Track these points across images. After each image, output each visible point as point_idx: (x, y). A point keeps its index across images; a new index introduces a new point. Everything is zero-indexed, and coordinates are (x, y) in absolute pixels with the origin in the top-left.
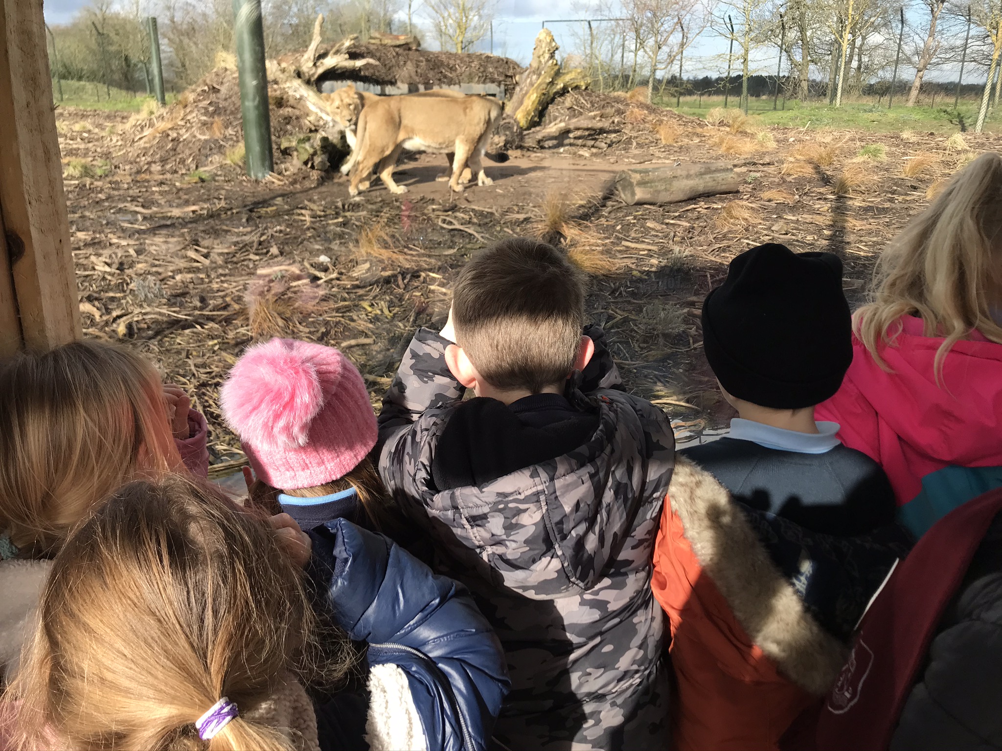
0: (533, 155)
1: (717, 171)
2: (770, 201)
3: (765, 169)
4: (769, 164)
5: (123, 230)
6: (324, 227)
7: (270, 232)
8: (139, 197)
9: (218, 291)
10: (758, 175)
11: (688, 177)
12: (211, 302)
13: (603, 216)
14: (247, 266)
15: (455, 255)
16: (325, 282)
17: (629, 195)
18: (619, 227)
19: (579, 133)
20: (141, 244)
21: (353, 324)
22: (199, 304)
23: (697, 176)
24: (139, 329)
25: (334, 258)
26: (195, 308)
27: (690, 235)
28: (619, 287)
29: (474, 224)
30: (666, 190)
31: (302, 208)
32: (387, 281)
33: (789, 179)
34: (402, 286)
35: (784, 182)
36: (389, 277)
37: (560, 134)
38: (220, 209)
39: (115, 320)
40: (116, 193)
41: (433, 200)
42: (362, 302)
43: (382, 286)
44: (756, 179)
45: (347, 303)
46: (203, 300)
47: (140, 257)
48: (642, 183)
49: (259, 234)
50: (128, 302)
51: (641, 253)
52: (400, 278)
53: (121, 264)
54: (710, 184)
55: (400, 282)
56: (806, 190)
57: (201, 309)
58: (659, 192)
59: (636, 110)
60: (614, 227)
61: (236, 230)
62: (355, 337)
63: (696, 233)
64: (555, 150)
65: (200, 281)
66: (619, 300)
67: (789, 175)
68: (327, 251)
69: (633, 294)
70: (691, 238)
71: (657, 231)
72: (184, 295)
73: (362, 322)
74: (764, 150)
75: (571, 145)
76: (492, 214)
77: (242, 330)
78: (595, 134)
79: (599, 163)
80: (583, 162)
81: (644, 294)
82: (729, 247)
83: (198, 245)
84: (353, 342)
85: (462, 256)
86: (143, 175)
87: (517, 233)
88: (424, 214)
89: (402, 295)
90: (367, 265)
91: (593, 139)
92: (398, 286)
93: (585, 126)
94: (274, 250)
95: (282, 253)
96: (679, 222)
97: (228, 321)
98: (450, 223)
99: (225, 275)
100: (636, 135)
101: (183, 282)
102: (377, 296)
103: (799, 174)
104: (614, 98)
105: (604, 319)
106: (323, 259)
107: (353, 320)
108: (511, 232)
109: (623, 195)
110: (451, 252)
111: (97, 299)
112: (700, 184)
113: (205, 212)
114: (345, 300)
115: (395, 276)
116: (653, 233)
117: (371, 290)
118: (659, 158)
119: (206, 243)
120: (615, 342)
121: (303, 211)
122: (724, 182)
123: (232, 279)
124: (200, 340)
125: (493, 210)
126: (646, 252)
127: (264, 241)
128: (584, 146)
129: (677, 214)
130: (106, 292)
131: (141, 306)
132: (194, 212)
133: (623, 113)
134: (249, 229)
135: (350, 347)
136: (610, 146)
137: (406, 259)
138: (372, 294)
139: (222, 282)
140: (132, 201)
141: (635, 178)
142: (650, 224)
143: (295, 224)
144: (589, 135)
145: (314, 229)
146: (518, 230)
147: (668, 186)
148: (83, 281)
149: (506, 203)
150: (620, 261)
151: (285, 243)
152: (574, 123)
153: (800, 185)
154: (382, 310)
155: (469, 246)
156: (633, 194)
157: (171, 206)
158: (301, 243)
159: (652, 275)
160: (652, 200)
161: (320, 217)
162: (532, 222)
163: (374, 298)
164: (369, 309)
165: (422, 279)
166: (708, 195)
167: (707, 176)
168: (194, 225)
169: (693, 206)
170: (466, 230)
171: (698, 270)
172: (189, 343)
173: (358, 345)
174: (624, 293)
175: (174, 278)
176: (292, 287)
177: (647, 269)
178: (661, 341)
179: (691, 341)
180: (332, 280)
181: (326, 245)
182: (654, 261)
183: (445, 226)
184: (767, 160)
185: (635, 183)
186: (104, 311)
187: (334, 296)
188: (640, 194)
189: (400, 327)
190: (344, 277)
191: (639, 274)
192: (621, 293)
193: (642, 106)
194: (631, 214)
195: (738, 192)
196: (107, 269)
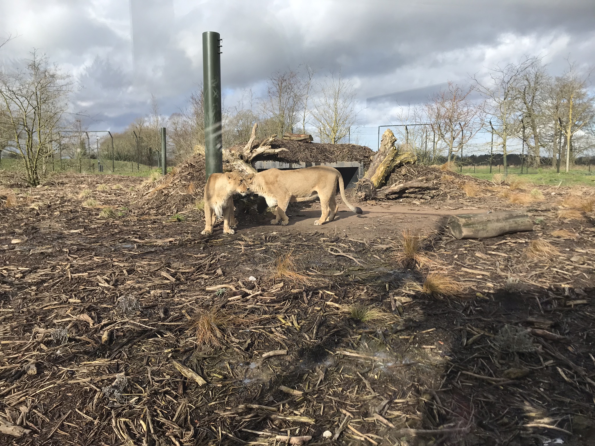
0: (383, 203)
1: (518, 216)
2: (559, 237)
3: (545, 214)
4: (546, 210)
5: (124, 255)
6: (253, 253)
7: (218, 257)
8: (138, 231)
9: (178, 304)
10: (542, 218)
11: (498, 220)
12: (172, 313)
13: (441, 247)
14: (200, 283)
15: (341, 276)
16: (252, 297)
17: (457, 233)
18: (456, 256)
19: (411, 190)
20: (132, 266)
21: (271, 335)
22: (162, 315)
23: (504, 220)
24: (117, 336)
25: (259, 277)
26: (160, 319)
27: (510, 264)
28: (469, 306)
29: (352, 252)
30: (483, 229)
31: (239, 240)
32: (296, 297)
33: (566, 221)
34: (306, 302)
35: (563, 223)
36: (297, 293)
37: (400, 191)
38: (187, 241)
39: (102, 327)
40: (125, 228)
41: (323, 234)
42: (278, 315)
43: (292, 301)
44: (541, 221)
45: (267, 316)
46: (166, 312)
47: (130, 276)
48: (467, 225)
49: (210, 259)
50: (114, 313)
51: (478, 277)
52: (305, 295)
53: (117, 281)
54: (513, 226)
55: (305, 298)
56: (582, 230)
57: (164, 320)
58: (479, 231)
59: (447, 176)
60: (452, 256)
61: (196, 256)
62: (273, 349)
63: (514, 262)
64: (397, 201)
65: (166, 296)
66: (472, 317)
67: (565, 218)
68: (255, 272)
69: (480, 312)
70: (511, 266)
71: (484, 260)
72: (153, 307)
73: (278, 334)
74: (539, 201)
75: (407, 197)
76: (363, 244)
77: (190, 340)
78: (422, 190)
79: (427, 210)
80: (417, 208)
81: (490, 312)
82: (542, 273)
83: (170, 267)
84: (271, 353)
85: (347, 276)
86: (144, 217)
87: (383, 259)
88: (319, 245)
89: (307, 309)
90: (282, 284)
91: (421, 194)
92: (304, 302)
93: (416, 186)
94: (219, 271)
95: (224, 273)
96: (498, 253)
97: (181, 330)
98: (336, 251)
99: (184, 291)
100: (449, 191)
101: (155, 296)
102: (288, 309)
103: (573, 218)
104: (432, 169)
105: (464, 335)
106: (252, 278)
107: (272, 332)
108: (379, 258)
109: (453, 233)
110: (338, 273)
111: (94, 310)
112: (507, 225)
113: (178, 242)
114: (265, 313)
115: (301, 293)
116: (482, 261)
117: (284, 304)
118: (467, 206)
119: (175, 265)
120: (478, 358)
121: (240, 242)
122: (523, 224)
123: (189, 294)
124: (159, 347)
125: (364, 241)
126: (480, 277)
127: (213, 264)
128: (415, 198)
129: (495, 247)
130: (102, 303)
131: (122, 317)
132: (170, 242)
133: (438, 178)
134: (204, 255)
135: (269, 357)
136: (432, 198)
137: (308, 279)
138: (285, 308)
139: (182, 296)
140: (134, 234)
141: (462, 221)
142: (478, 254)
143: (234, 251)
144: (419, 191)
145: (246, 255)
146: (383, 256)
147: (485, 227)
148: (89, 295)
149: (372, 236)
150: (464, 284)
151: (227, 265)
152: (409, 184)
153: (574, 225)
154: (292, 323)
155: (350, 269)
156: (461, 232)
157: (157, 238)
158: (238, 265)
159: (492, 296)
160: (474, 236)
161: (251, 246)
162: (392, 251)
163: (286, 312)
164: (284, 322)
165: (320, 295)
166: (512, 233)
167: (511, 220)
168: (169, 252)
169: (504, 241)
170: (348, 256)
171: (525, 293)
172: (150, 351)
173: (274, 356)
174: (474, 312)
175: (149, 293)
176: (229, 301)
177: (486, 291)
178: (517, 358)
179: (542, 359)
180: (257, 295)
181: (254, 267)
182: (490, 285)
183: (333, 253)
184: (543, 207)
185: (462, 224)
186: (96, 320)
187: (258, 309)
188: (465, 232)
189: (306, 339)
190: (266, 293)
191: (482, 295)
192: (471, 311)
193: (450, 173)
194: (461, 246)
195: (532, 230)
196: (106, 285)
